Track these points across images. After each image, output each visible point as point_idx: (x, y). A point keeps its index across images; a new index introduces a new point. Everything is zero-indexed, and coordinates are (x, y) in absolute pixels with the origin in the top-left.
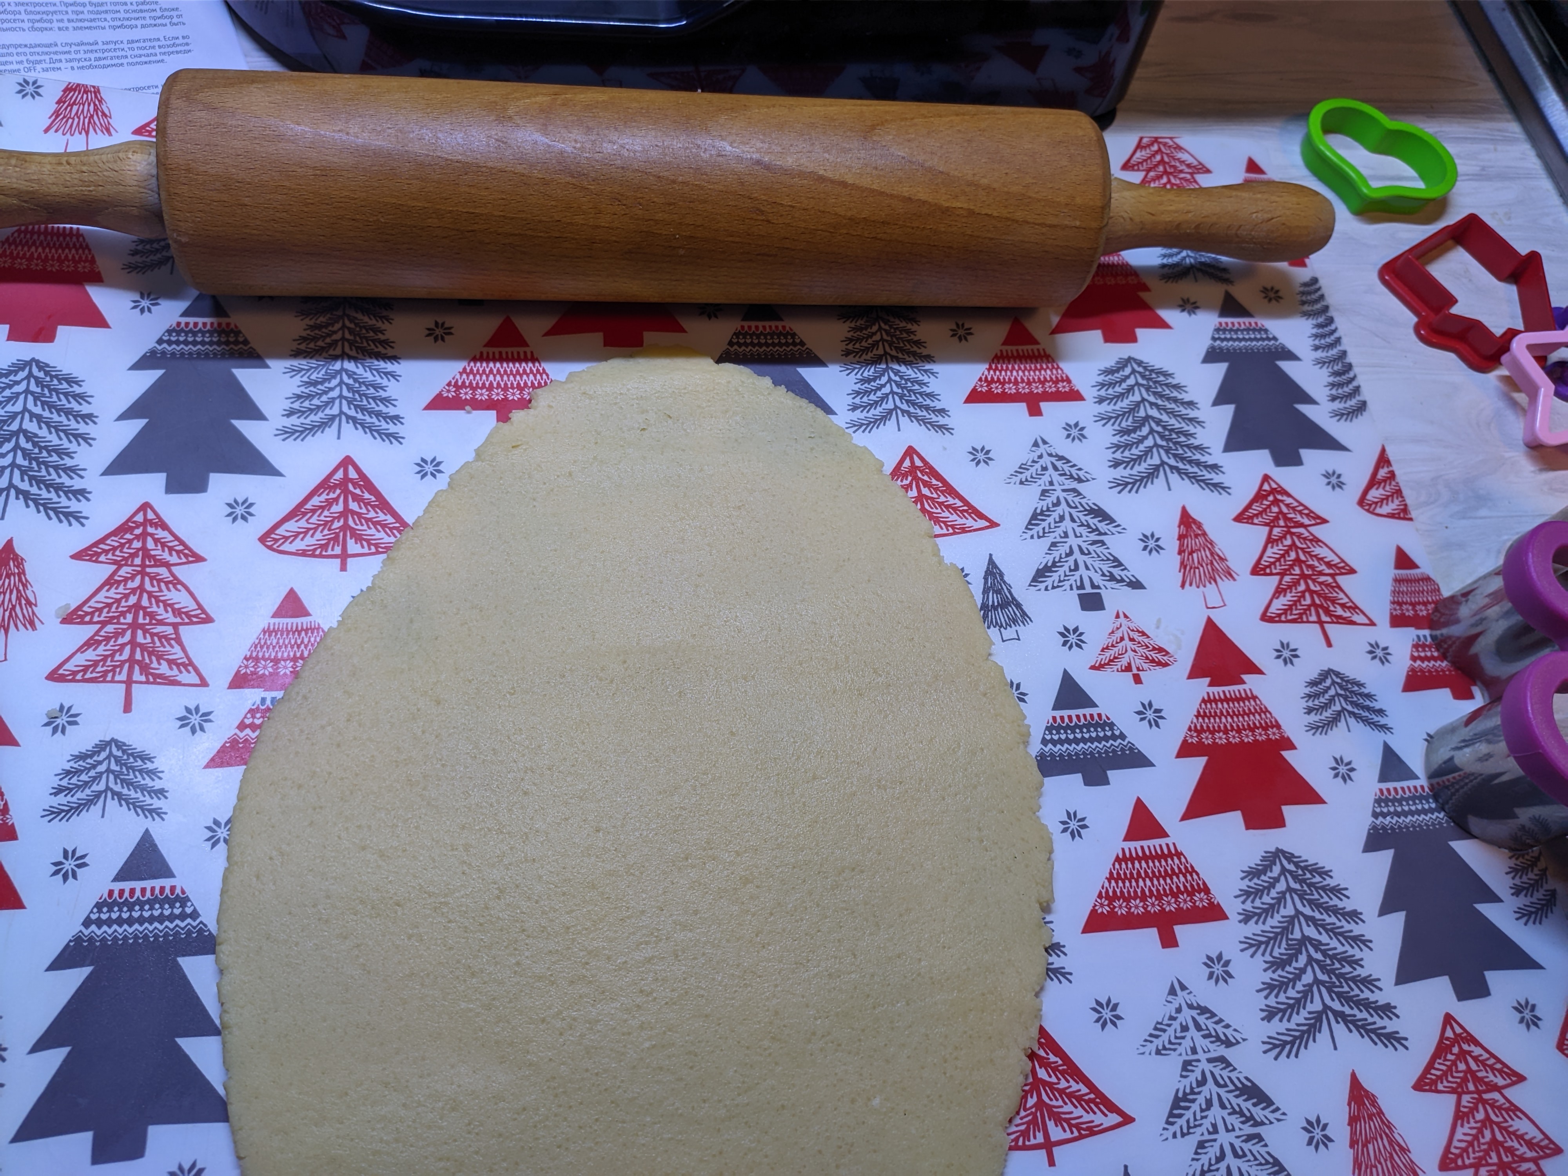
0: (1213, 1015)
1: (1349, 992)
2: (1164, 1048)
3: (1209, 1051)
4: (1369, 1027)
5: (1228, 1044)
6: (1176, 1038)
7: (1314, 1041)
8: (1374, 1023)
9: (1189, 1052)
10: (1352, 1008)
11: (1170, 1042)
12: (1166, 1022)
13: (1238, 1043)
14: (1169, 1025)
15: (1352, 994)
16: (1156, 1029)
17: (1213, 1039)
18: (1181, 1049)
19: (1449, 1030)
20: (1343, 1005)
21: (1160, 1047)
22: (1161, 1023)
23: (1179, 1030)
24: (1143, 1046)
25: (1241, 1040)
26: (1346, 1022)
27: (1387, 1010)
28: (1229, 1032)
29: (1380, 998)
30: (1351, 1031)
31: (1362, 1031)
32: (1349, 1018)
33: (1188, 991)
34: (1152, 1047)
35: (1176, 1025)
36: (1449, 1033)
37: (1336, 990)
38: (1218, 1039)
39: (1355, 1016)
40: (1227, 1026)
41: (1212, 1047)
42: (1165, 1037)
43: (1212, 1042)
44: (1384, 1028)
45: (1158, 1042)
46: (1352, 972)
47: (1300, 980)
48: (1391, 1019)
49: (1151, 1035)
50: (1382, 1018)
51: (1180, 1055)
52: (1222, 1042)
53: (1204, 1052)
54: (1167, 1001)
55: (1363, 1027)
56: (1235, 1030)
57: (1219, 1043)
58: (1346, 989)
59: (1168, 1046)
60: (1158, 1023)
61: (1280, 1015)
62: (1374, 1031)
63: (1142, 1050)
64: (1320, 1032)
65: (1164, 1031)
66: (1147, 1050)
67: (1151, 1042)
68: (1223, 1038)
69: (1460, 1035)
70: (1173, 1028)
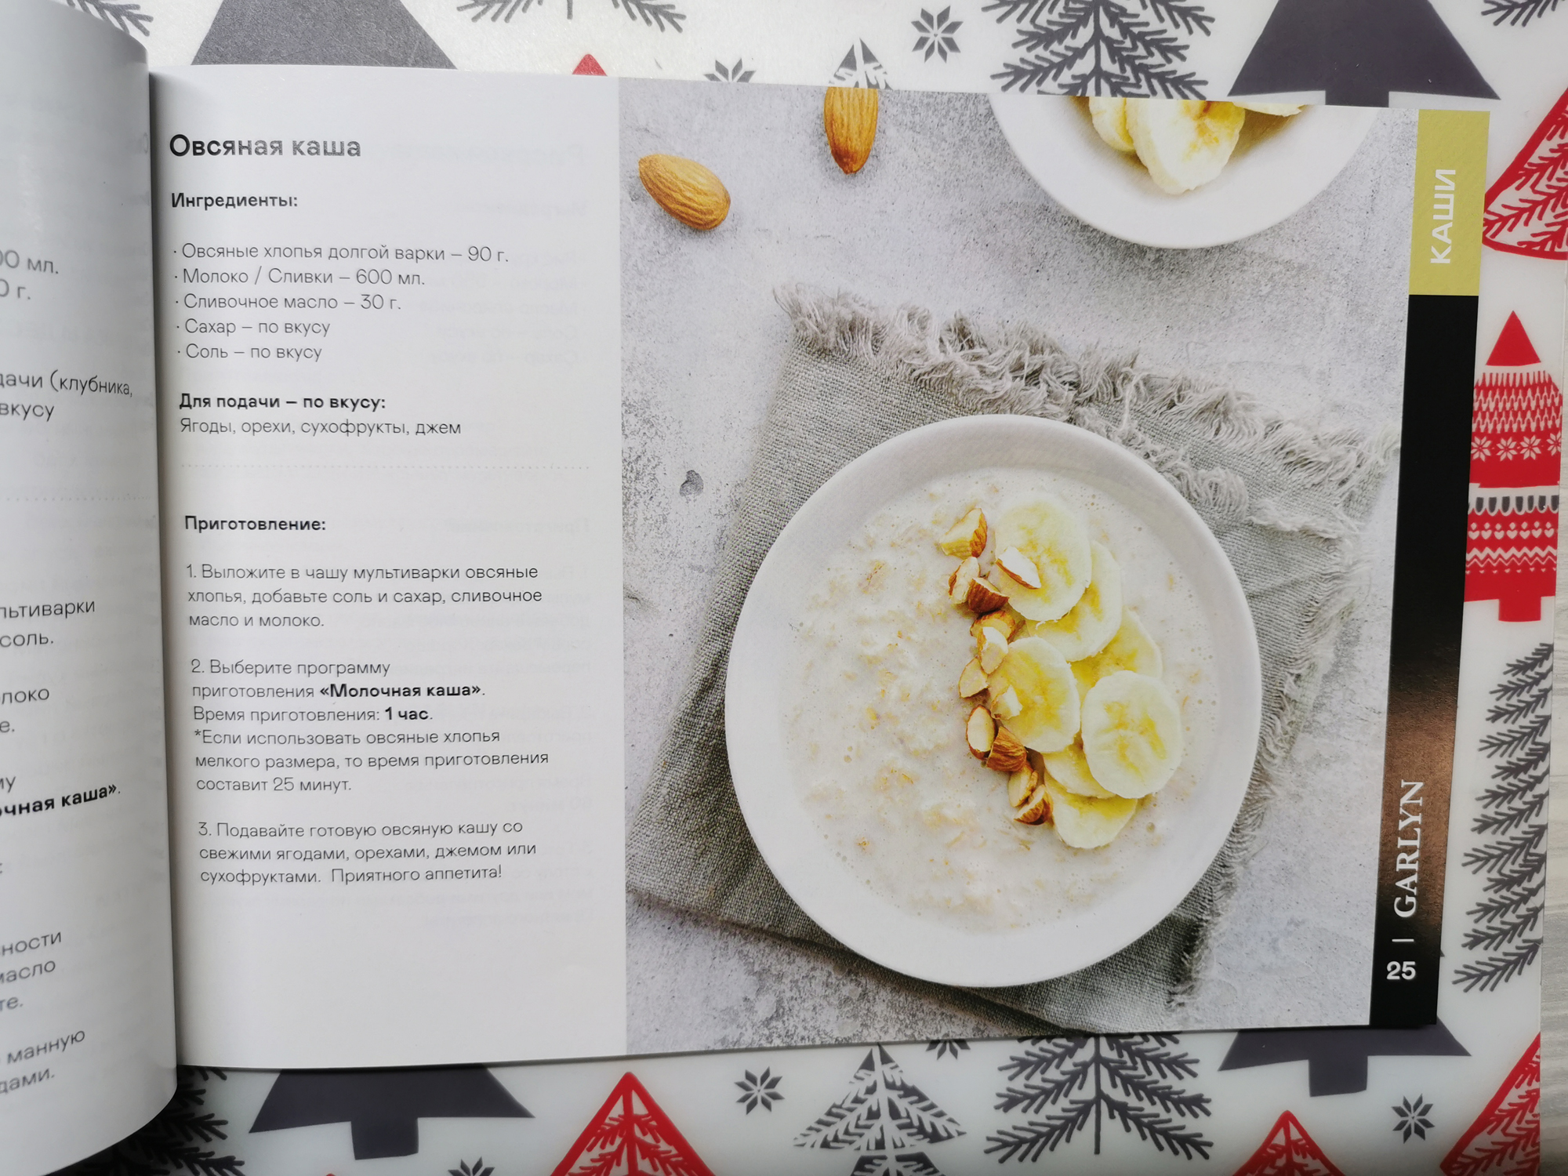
0: (922, 1098)
1: (1143, 1077)
2: (836, 1139)
3: (903, 1146)
4: (1158, 1126)
5: (935, 1137)
6: (857, 1126)
7: (1068, 1140)
8: (1169, 1121)
9: (873, 1146)
10: (1140, 1099)
11: (847, 1132)
12: (848, 1104)
13: (950, 1137)
14: (851, 1110)
15: (1148, 1079)
16: (829, 1113)
17: (914, 1131)
18: (861, 1142)
19: (1281, 1133)
20: (1128, 1094)
21: (830, 1138)
22: (840, 1107)
23: (864, 1115)
24: (805, 1135)
25: (954, 1133)
26: (1125, 1117)
27: (1196, 1104)
28: (940, 1123)
29: (1188, 1087)
30: (1128, 1129)
31: (1146, 1131)
32: (1131, 1112)
33: (891, 1065)
34: (819, 1138)
35: (862, 1110)
36: (1280, 1139)
37: (1124, 1072)
38: (921, 1130)
39: (1141, 1109)
40: (940, 1114)
41: (908, 1141)
42: (840, 1126)
43: (910, 1135)
44: (1182, 1128)
45: (829, 1132)
46: (1157, 1049)
47: (1071, 1057)
48: (1196, 1115)
49: (820, 1122)
50: (1183, 1114)
51: (859, 1149)
52: (925, 1135)
53: (896, 1146)
54: (856, 1077)
55: (1150, 1126)
56: (951, 1120)
57: (922, 1136)
58: (1141, 1071)
59: (841, 1136)
60: (835, 1106)
61: (1026, 1102)
62: (1165, 1133)
63: (801, 1141)
64: (1080, 1128)
65: (841, 1117)
66: (809, 1141)
67: (818, 1131)
68: (929, 1129)
69: (1295, 1143)
70: (855, 1115)
